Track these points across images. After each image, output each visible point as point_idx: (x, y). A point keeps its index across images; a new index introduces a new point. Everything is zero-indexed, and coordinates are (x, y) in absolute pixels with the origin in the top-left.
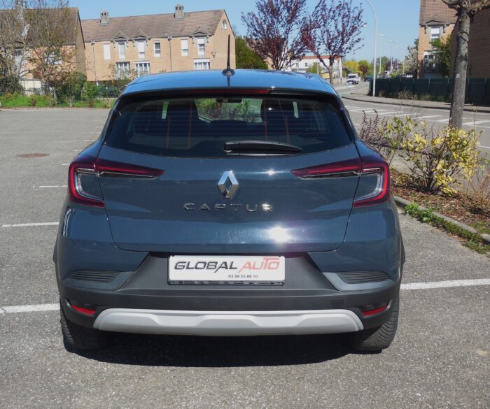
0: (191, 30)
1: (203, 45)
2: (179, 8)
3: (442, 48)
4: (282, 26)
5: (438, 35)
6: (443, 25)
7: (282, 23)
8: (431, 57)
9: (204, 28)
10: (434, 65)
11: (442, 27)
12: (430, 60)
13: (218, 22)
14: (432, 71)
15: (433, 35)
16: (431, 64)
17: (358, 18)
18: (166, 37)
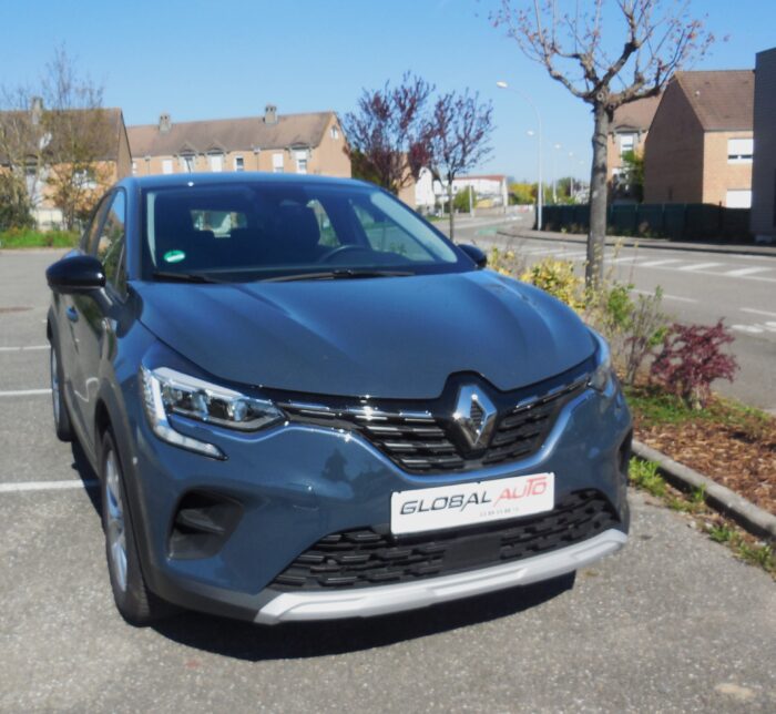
0: (288, 139)
1: (305, 161)
2: (270, 109)
3: (637, 163)
4: (393, 131)
5: (632, 146)
6: (637, 132)
7: (393, 127)
8: (622, 176)
9: (306, 136)
10: (627, 188)
11: (636, 135)
12: (621, 181)
13: (325, 129)
14: (626, 195)
15: (625, 146)
16: (622, 187)
17: (486, 119)
18: (252, 150)
